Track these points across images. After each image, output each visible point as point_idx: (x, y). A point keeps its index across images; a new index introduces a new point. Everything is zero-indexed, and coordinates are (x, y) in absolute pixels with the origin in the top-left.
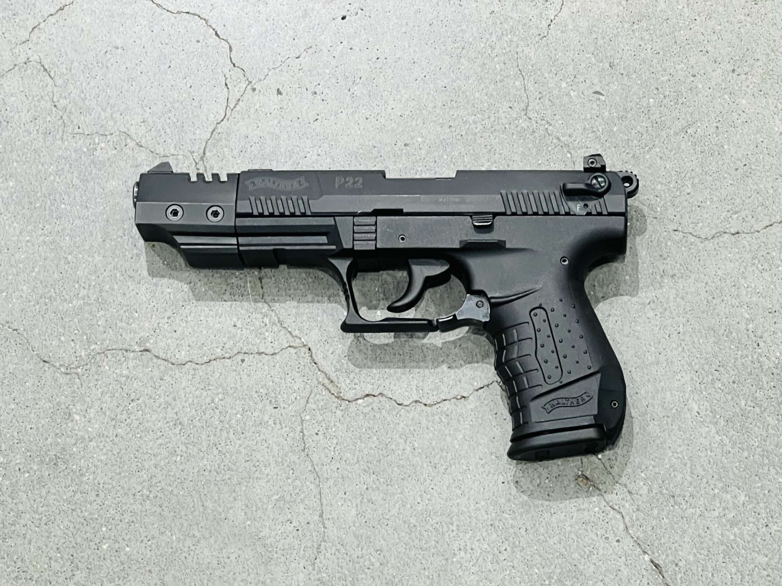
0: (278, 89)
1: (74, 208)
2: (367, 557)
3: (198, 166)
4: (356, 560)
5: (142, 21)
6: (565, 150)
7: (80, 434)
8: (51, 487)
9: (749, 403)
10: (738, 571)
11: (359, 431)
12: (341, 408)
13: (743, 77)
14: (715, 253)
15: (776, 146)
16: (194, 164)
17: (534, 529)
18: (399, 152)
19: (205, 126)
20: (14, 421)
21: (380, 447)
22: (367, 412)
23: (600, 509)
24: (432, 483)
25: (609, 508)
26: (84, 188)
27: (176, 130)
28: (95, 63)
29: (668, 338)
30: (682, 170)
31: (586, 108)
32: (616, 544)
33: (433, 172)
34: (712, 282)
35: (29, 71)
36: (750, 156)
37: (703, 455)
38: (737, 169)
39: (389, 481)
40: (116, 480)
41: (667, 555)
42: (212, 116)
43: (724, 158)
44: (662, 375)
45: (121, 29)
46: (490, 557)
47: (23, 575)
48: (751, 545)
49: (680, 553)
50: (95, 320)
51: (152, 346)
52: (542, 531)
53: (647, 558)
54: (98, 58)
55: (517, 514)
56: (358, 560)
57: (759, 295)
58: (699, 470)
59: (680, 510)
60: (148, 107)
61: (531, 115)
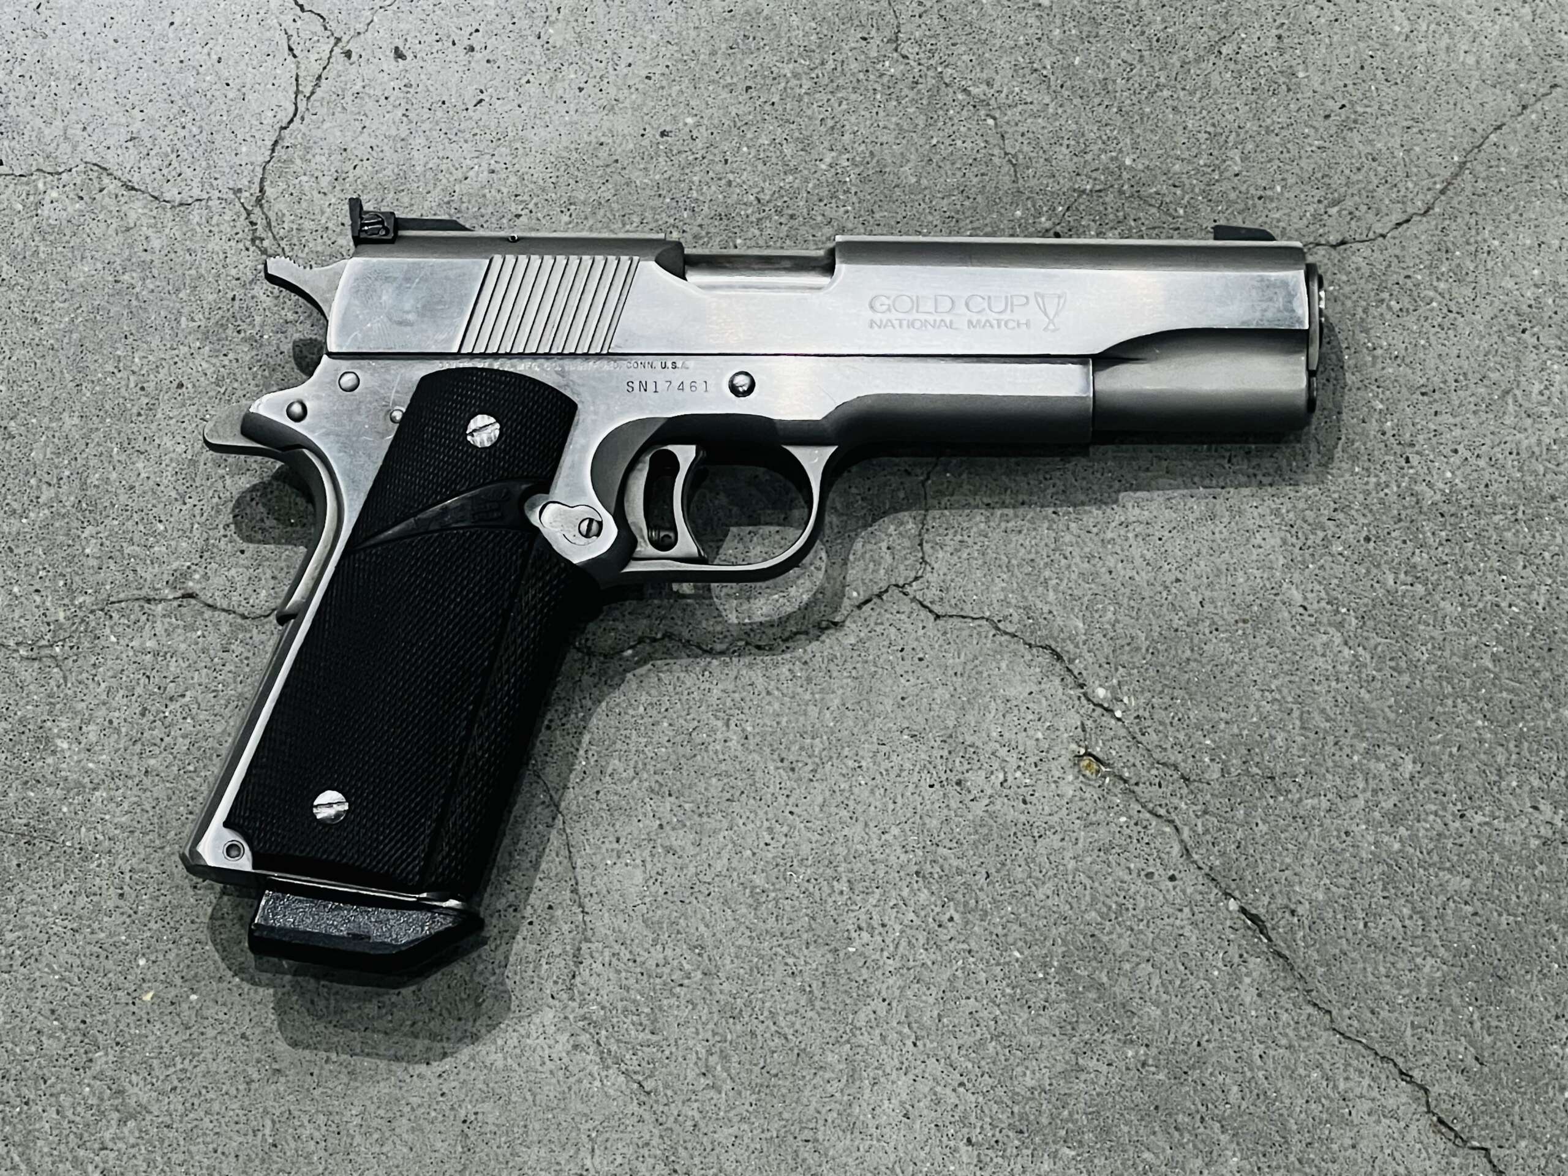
0: (397, 49)
2: (675, 963)
3: (253, 218)
4: (654, 970)
6: (982, 113)
7: (73, 777)
8: (26, 889)
9: (1402, 576)
10: (1413, 909)
11: (631, 712)
12: (593, 669)
15: (1400, 63)
16: (244, 215)
17: (1004, 872)
18: (652, 151)
19: (258, 135)
21: (678, 739)
22: (644, 672)
23: (1130, 817)
24: (791, 801)
25: (1148, 815)
26: (27, 284)
27: (200, 151)
30: (1219, 130)
31: (1014, 25)
32: (1170, 884)
33: (723, 182)
36: (1350, 87)
37: (1321, 688)
38: (1327, 117)
39: (702, 808)
40: (155, 863)
41: (1273, 897)
42: (271, 114)
43: (1299, 96)
44: (1224, 540)
46: (922, 937)
48: (1436, 858)
49: (1297, 888)
50: (77, 546)
51: (199, 586)
52: (1020, 876)
53: (1233, 905)
55: (965, 846)
56: (659, 970)
57: (1399, 361)
58: (1318, 721)
59: (1288, 805)
60: (137, 110)
61: (906, 48)
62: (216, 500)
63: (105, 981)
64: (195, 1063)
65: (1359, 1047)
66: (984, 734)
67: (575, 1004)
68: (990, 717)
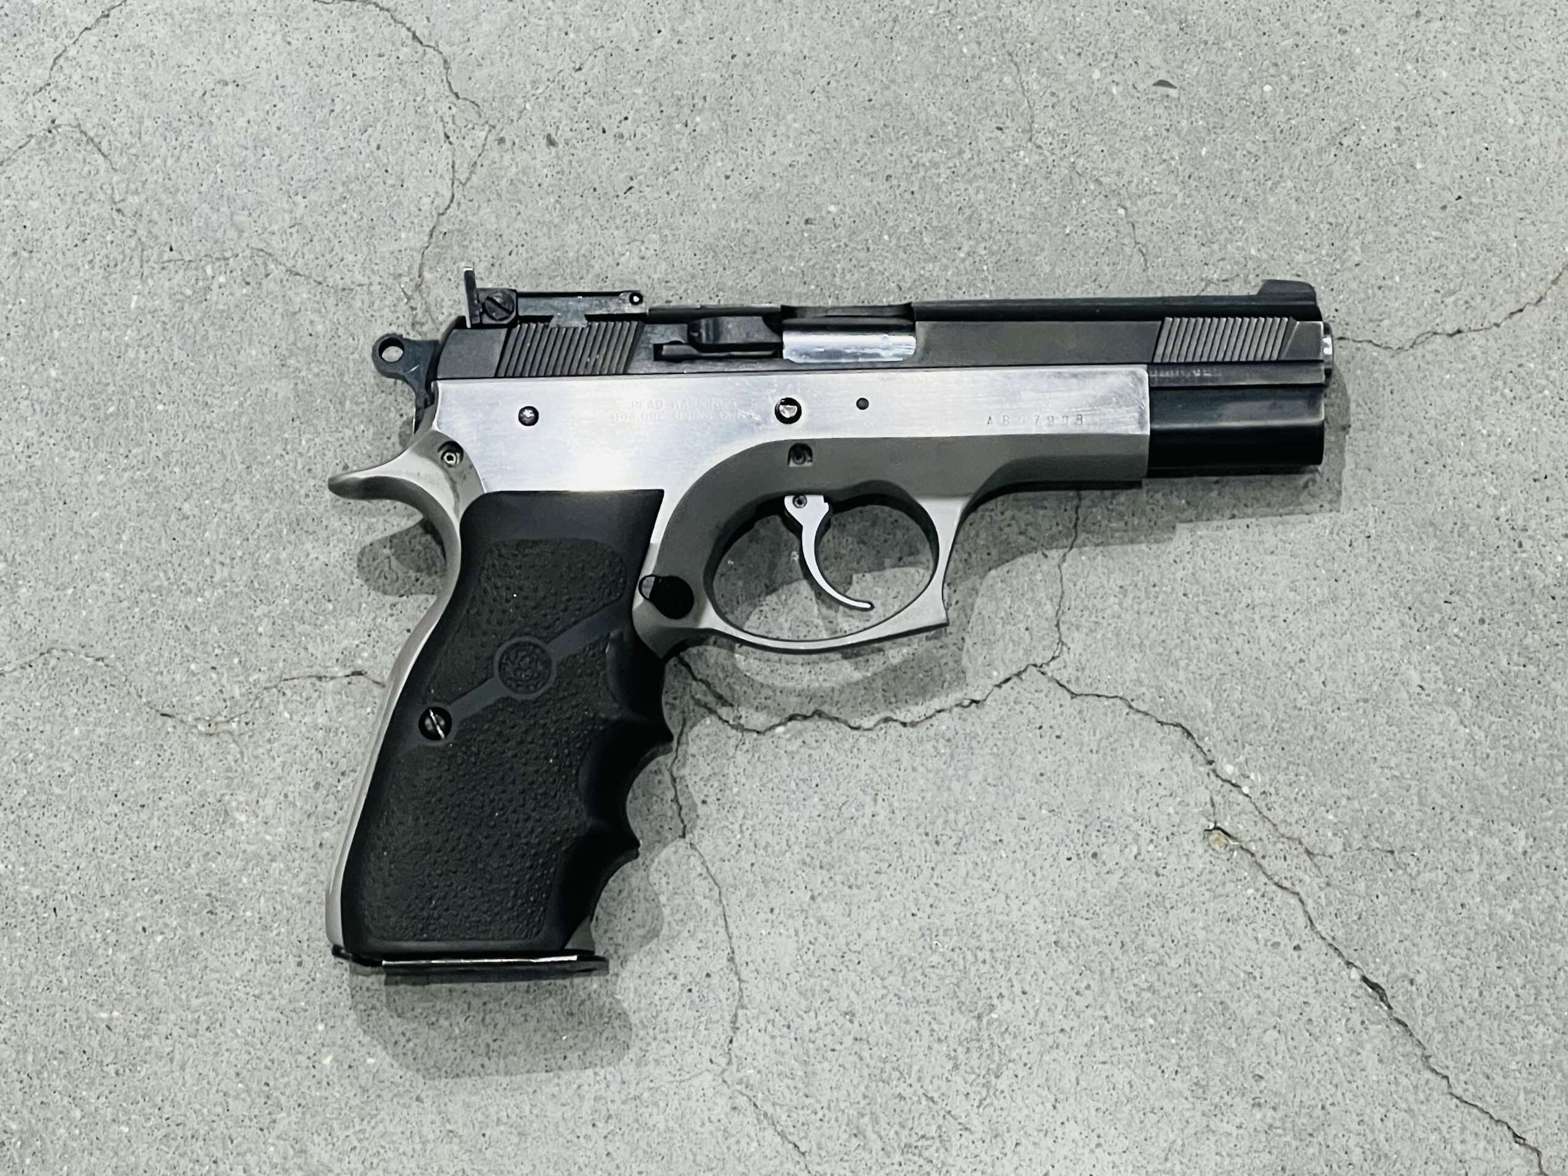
0: (549, 136)
1: (182, 408)
2: (827, 1030)
3: (413, 303)
4: (808, 1036)
5: (265, 25)
6: (1114, 202)
7: (251, 848)
8: (210, 958)
9: (1515, 657)
10: (1526, 978)
11: (783, 787)
12: (745, 747)
13: (1437, 25)
14: (1421, 375)
15: (1514, 155)
16: (405, 300)
17: (1138, 942)
18: (797, 238)
19: (416, 221)
20: (120, 837)
21: (829, 814)
22: (795, 748)
23: (1257, 890)
24: (936, 874)
25: (1274, 887)
26: (198, 368)
27: (362, 236)
28: (185, 118)
29: (1348, 549)
30: (1340, 220)
31: (1144, 115)
32: (1296, 954)
33: (866, 269)
34: (1421, 432)
35: (59, 147)
36: (1466, 176)
37: (1438, 766)
38: (1444, 208)
39: (852, 880)
41: (1393, 966)
42: (428, 200)
43: (1418, 187)
45: (228, 45)
46: (1061, 1004)
47: (179, 1131)
48: (1547, 930)
49: (1416, 958)
50: (251, 625)
51: (368, 664)
52: (1153, 945)
53: (1355, 974)
54: (190, 107)
55: (1101, 917)
56: (812, 1037)
57: (1513, 448)
58: (1435, 796)
59: (1406, 878)
60: (300, 197)
61: (1040, 139)
62: (381, 581)
63: (286, 1045)
64: (373, 1123)
65: (1475, 1110)
66: (1118, 810)
67: (734, 1068)
68: (1123, 793)
